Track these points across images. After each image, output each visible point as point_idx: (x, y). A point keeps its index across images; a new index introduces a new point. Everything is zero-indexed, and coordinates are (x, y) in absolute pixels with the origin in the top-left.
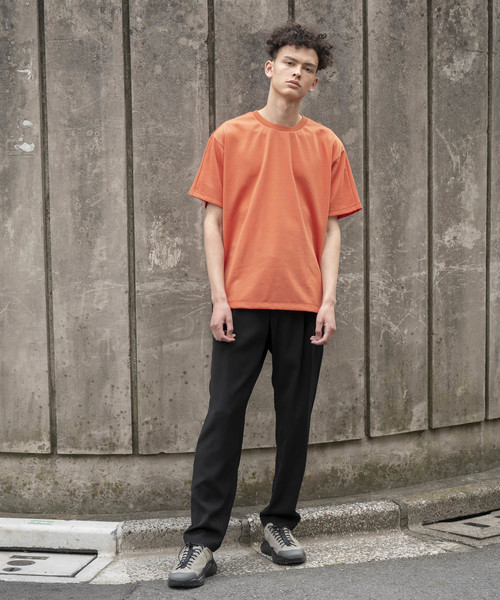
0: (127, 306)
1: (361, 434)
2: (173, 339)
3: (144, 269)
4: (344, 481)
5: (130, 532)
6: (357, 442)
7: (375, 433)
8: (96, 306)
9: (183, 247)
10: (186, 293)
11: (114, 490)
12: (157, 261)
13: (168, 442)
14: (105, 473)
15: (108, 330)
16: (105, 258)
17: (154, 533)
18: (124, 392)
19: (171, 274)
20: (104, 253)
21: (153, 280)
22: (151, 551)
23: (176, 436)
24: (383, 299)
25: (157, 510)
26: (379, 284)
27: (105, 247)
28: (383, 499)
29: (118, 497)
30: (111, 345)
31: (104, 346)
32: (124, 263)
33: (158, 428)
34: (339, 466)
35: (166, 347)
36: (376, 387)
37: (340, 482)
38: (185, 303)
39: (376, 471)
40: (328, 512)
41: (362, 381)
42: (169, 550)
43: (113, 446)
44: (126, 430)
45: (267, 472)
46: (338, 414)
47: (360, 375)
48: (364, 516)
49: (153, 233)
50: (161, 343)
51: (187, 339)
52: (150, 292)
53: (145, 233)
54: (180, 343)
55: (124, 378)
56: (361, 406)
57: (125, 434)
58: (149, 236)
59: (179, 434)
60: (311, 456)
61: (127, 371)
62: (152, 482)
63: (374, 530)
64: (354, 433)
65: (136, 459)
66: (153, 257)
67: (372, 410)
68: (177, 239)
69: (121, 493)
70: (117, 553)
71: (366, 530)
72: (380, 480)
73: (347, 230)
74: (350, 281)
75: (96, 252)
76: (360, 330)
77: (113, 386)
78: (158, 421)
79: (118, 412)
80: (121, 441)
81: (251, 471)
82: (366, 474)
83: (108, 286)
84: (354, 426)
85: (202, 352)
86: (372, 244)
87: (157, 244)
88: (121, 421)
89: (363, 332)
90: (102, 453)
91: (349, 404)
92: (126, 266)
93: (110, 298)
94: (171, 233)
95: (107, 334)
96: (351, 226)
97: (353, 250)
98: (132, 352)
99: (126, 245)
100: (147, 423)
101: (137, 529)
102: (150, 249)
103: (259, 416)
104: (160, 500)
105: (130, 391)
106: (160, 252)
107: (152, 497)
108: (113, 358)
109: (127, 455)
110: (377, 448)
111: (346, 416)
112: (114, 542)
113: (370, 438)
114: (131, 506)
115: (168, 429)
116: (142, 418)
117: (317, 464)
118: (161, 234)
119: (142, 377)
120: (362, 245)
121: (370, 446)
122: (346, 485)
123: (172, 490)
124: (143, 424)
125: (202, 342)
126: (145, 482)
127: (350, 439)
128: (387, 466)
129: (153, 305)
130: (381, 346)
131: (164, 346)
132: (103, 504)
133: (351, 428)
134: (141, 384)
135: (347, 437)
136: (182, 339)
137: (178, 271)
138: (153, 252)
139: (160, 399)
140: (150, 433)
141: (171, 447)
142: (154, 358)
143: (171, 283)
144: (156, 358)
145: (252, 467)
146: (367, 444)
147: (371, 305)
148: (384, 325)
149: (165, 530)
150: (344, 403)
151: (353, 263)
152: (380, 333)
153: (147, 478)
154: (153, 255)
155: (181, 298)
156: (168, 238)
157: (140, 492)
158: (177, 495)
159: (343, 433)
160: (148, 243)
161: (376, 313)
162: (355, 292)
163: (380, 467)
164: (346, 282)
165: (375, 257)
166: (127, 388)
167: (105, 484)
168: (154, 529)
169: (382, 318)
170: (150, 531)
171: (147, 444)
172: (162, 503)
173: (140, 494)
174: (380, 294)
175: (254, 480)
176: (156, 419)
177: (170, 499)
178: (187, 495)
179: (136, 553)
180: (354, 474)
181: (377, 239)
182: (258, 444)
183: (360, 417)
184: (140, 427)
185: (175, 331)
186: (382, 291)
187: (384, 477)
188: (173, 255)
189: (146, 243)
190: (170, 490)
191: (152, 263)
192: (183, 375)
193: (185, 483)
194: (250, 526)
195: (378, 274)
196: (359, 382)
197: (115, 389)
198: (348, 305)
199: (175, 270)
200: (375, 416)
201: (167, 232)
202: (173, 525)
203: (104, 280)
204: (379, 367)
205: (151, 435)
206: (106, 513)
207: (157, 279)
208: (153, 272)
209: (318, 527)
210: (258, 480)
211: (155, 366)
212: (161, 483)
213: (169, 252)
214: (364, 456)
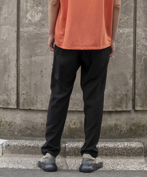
0: (16, 38)
1: (130, 108)
2: (36, 55)
3: (24, 21)
4: (121, 131)
5: (9, 145)
6: (129, 112)
7: (137, 108)
8: (2, 37)
9: (42, 12)
10: (43, 33)
11: (9, 125)
12: (30, 18)
13: (33, 104)
14: (5, 116)
15: (7, 49)
16: (7, 15)
17: (20, 147)
18: (14, 79)
19: (36, 24)
20: (6, 13)
21: (28, 27)
22: (18, 155)
23: (37, 101)
24: (144, 42)
25: (27, 136)
26: (141, 34)
27: (6, 10)
29: (10, 128)
30: (8, 56)
31: (6, 56)
32: (15, 18)
33: (28, 97)
34: (119, 123)
35: (33, 59)
36: (139, 85)
37: (119, 131)
38: (43, 38)
39: (139, 127)
41: (131, 82)
43: (8, 104)
44: (14, 97)
46: (118, 97)
47: (130, 79)
49: (29, 4)
50: (31, 57)
51: (43, 55)
52: (27, 32)
53: (25, 4)
54: (40, 57)
55: (14, 72)
56: (130, 94)
57: (14, 99)
58: (27, 6)
59: (38, 100)
60: (105, 117)
61: (15, 69)
62: (26, 123)
64: (126, 107)
65: (19, 111)
66: (28, 16)
67: (136, 97)
68: (39, 8)
69: (12, 126)
70: (3, 154)
72: (142, 132)
73: (125, 7)
74: (126, 32)
75: (3, 12)
76: (131, 56)
77: (9, 76)
78: (29, 94)
79: (11, 88)
80: (12, 102)
82: (133, 128)
83: (8, 28)
84: (127, 104)
85: (50, 62)
86: (138, 14)
87: (30, 10)
88: (12, 92)
89: (132, 58)
90: (3, 107)
91: (124, 93)
92: (16, 19)
93: (9, 34)
94: (37, 5)
95: (7, 51)
96: (127, 5)
97: (128, 17)
98: (18, 60)
99: (16, 9)
100: (24, 94)
101: (12, 144)
102: (27, 12)
103: (77, 95)
104: (29, 132)
105: (16, 78)
106: (32, 14)
107: (26, 130)
108: (9, 63)
109: (14, 109)
110: (140, 116)
111: (122, 99)
112: (2, 149)
113: (136, 111)
114: (16, 133)
115: (33, 98)
116: (21, 92)
117: (107, 121)
118: (32, 5)
119: (22, 72)
120: (132, 15)
121: (136, 115)
122: (122, 133)
123: (35, 127)
124: (22, 95)
125: (50, 57)
126: (23, 122)
127: (124, 110)
128: (145, 125)
129: (28, 38)
130: (142, 65)
131: (32, 58)
132: (3, 131)
133: (125, 104)
134: (21, 75)
135: (123, 109)
136: (41, 55)
137: (40, 23)
138: (29, 13)
139: (30, 83)
140: (25, 99)
141: (34, 106)
142: (27, 63)
143: (36, 29)
144: (29, 63)
145: (74, 120)
146: (134, 113)
147: (137, 44)
148: (144, 55)
149: (25, 145)
150: (121, 92)
151: (128, 23)
152: (142, 59)
153: (24, 121)
154: (28, 15)
155: (41, 36)
156: (36, 7)
157: (20, 127)
158: (37, 130)
159: (120, 107)
160: (26, 9)
161: (140, 49)
162: (128, 38)
163: (141, 125)
164: (124, 32)
165: (139, 21)
166: (15, 77)
167: (5, 122)
168: (20, 145)
169: (143, 51)
170: (18, 145)
171: (23, 104)
172: (30, 133)
173: (20, 128)
174: (142, 40)
175: (74, 126)
176: (28, 92)
177: (34, 132)
178: (42, 130)
179: (11, 155)
180: (127, 128)
181: (141, 12)
182: (76, 109)
183: (130, 99)
184: (20, 96)
185: (38, 51)
186: (143, 38)
187: (144, 131)
188: (38, 15)
189: (25, 9)
190: (34, 127)
191: (28, 19)
192: (41, 72)
193: (41, 125)
194: (66, 148)
195: (141, 29)
196: (129, 82)
197: (10, 77)
198: (124, 44)
199: (38, 22)
200: (138, 100)
201: (35, 4)
202: (29, 144)
203: (6, 25)
204: (141, 76)
205: (25, 100)
206: (5, 135)
207: (30, 26)
208: (28, 23)
209: (101, 152)
210: (77, 126)
211: (28, 67)
212: (30, 124)
213: (36, 14)
214: (133, 119)
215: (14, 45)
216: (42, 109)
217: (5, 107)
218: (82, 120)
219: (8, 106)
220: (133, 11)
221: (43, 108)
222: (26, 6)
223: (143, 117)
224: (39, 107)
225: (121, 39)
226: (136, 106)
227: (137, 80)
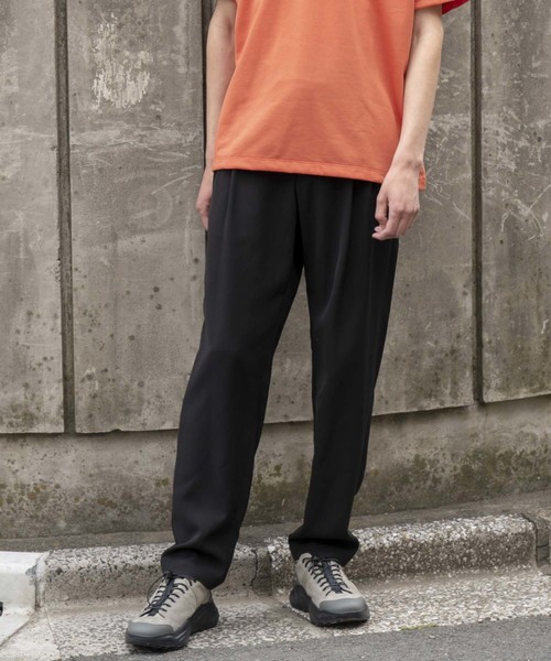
0: (54, 171)
1: (467, 398)
2: (134, 230)
3: (83, 107)
4: (436, 481)
5: (59, 571)
6: (459, 411)
7: (491, 396)
9: (152, 69)
10: (159, 149)
11: (32, 497)
12: (107, 94)
13: (127, 412)
14: (16, 466)
15: (20, 215)
16: (16, 88)
17: (102, 573)
18: (50, 323)
19: (132, 115)
20: (14, 79)
21: (101, 127)
22: (97, 603)
23: (141, 400)
24: (506, 161)
25: (106, 532)
26: (497, 133)
27: (15, 68)
28: (506, 512)
29: (39, 508)
30: (26, 242)
31: (14, 243)
32: (50, 98)
33: (108, 387)
34: (427, 453)
35: (124, 244)
36: (493, 315)
37: (429, 483)
38: (157, 167)
39: (493, 462)
40: (408, 535)
41: (467, 303)
42: (128, 601)
43: (30, 418)
44: (53, 392)
45: (300, 464)
46: (427, 363)
47: (465, 294)
48: (472, 542)
49: (100, 43)
50: (115, 238)
51: (160, 230)
52: (95, 147)
53: (86, 43)
54: (148, 238)
55: (50, 298)
56: (466, 348)
57: (51, 398)
58: (92, 49)
59: (146, 397)
60: (378, 437)
61: (55, 286)
62: (99, 483)
63: (490, 567)
64: (454, 395)
65: (71, 442)
66: (100, 86)
67: (486, 355)
68: (142, 55)
69: (44, 501)
70: (37, 606)
71: (475, 567)
72: (501, 479)
74: (447, 128)
75: (1, 78)
76: (465, 213)
77: (30, 314)
78: (109, 375)
79: (39, 358)
80: (44, 409)
81: (274, 462)
82: (475, 467)
83: (21, 137)
84: (455, 383)
85: (186, 252)
86: (485, 63)
87: (108, 64)
88: (45, 375)
89: (469, 218)
90: (11, 431)
91: (445, 344)
92: (53, 102)
93: (25, 157)
94: (132, 43)
95: (20, 221)
96: (448, 32)
97: (452, 73)
98: (65, 252)
99: (53, 65)
100: (90, 377)
101: (72, 566)
102: (94, 71)
103: (287, 366)
104: (112, 514)
105: (59, 321)
106: (113, 77)
107: (99, 508)
108: (31, 264)
109: (54, 435)
110: (495, 421)
111: (439, 367)
112: (33, 588)
113: (482, 405)
114: (62, 524)
115: (127, 388)
116: (82, 369)
117: (388, 451)
118: (113, 45)
119: (81, 297)
120: (468, 65)
121: (483, 419)
122: (440, 488)
123: (135, 496)
124: (83, 381)
125: (187, 235)
126: (87, 482)
127: (447, 405)
128: (513, 454)
129: (100, 170)
130: (502, 242)
131: (119, 242)
132: (12, 521)
133: (449, 386)
134: (79, 309)
135: (442, 403)
136: (152, 231)
137: (145, 110)
138: (101, 77)
139: (112, 336)
140: (94, 396)
141: (132, 420)
142: (102, 263)
143: (131, 133)
144: (106, 263)
145: (274, 456)
146: (477, 414)
147: (485, 169)
148: (507, 205)
149: (121, 566)
150: (436, 342)
151: (452, 97)
152: (500, 220)
153: (91, 476)
154: (101, 82)
155: (150, 158)
156: (127, 53)
157: (77, 499)
158: (142, 505)
159: (435, 396)
160: (92, 60)
161: (493, 185)
162: (455, 147)
163: (501, 455)
164: (440, 129)
165: (490, 85)
166: (56, 316)
167: (16, 486)
168: (102, 565)
169: (503, 193)
170: (95, 568)
171: (91, 416)
172: (116, 519)
173: (78, 504)
174: (500, 152)
175: (278, 479)
176: (106, 370)
177: (130, 512)
178: (162, 506)
179: (71, 606)
180: (455, 469)
181: (494, 54)
182: (286, 416)
183: (465, 367)
184: (77, 385)
185: (139, 216)
186: (504, 146)
187: (508, 473)
188: (136, 81)
189: (87, 60)
190: (130, 497)
191: (99, 96)
192: (153, 293)
193: (158, 485)
194: (271, 560)
195: (496, 115)
196: (463, 306)
197: (34, 318)
198: (443, 171)
199: (138, 109)
200: (492, 366)
201: (125, 42)
202: (136, 557)
203: (14, 126)
204: (498, 279)
205: (98, 399)
206: (18, 536)
207: (108, 125)
208: (100, 112)
209: (391, 561)
210: (286, 478)
211: (103, 277)
212: (115, 485)
213: (128, 77)
214: (472, 436)
215: (49, 198)
216: (163, 428)
217: (19, 431)
218: (303, 456)
219: (31, 425)
220: (469, 53)
221: (163, 423)
222: (91, 52)
223: (506, 424)
224: (148, 422)
225: (434, 155)
226: (485, 390)
227: (487, 297)
